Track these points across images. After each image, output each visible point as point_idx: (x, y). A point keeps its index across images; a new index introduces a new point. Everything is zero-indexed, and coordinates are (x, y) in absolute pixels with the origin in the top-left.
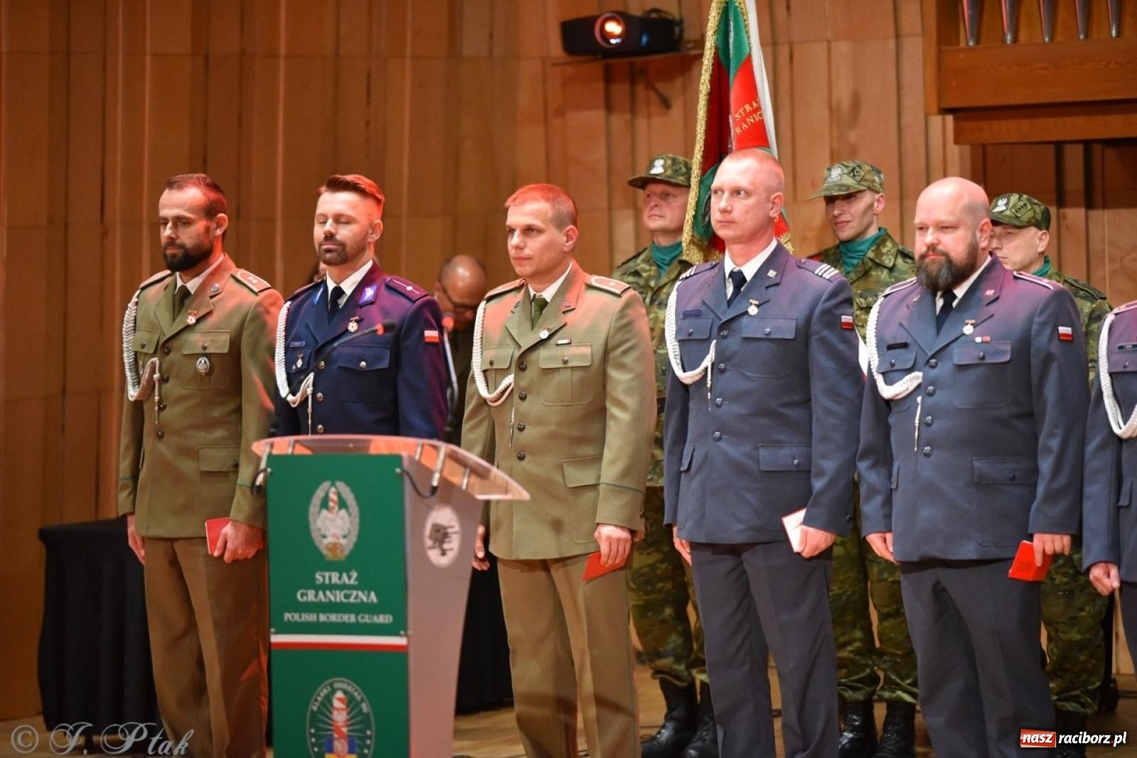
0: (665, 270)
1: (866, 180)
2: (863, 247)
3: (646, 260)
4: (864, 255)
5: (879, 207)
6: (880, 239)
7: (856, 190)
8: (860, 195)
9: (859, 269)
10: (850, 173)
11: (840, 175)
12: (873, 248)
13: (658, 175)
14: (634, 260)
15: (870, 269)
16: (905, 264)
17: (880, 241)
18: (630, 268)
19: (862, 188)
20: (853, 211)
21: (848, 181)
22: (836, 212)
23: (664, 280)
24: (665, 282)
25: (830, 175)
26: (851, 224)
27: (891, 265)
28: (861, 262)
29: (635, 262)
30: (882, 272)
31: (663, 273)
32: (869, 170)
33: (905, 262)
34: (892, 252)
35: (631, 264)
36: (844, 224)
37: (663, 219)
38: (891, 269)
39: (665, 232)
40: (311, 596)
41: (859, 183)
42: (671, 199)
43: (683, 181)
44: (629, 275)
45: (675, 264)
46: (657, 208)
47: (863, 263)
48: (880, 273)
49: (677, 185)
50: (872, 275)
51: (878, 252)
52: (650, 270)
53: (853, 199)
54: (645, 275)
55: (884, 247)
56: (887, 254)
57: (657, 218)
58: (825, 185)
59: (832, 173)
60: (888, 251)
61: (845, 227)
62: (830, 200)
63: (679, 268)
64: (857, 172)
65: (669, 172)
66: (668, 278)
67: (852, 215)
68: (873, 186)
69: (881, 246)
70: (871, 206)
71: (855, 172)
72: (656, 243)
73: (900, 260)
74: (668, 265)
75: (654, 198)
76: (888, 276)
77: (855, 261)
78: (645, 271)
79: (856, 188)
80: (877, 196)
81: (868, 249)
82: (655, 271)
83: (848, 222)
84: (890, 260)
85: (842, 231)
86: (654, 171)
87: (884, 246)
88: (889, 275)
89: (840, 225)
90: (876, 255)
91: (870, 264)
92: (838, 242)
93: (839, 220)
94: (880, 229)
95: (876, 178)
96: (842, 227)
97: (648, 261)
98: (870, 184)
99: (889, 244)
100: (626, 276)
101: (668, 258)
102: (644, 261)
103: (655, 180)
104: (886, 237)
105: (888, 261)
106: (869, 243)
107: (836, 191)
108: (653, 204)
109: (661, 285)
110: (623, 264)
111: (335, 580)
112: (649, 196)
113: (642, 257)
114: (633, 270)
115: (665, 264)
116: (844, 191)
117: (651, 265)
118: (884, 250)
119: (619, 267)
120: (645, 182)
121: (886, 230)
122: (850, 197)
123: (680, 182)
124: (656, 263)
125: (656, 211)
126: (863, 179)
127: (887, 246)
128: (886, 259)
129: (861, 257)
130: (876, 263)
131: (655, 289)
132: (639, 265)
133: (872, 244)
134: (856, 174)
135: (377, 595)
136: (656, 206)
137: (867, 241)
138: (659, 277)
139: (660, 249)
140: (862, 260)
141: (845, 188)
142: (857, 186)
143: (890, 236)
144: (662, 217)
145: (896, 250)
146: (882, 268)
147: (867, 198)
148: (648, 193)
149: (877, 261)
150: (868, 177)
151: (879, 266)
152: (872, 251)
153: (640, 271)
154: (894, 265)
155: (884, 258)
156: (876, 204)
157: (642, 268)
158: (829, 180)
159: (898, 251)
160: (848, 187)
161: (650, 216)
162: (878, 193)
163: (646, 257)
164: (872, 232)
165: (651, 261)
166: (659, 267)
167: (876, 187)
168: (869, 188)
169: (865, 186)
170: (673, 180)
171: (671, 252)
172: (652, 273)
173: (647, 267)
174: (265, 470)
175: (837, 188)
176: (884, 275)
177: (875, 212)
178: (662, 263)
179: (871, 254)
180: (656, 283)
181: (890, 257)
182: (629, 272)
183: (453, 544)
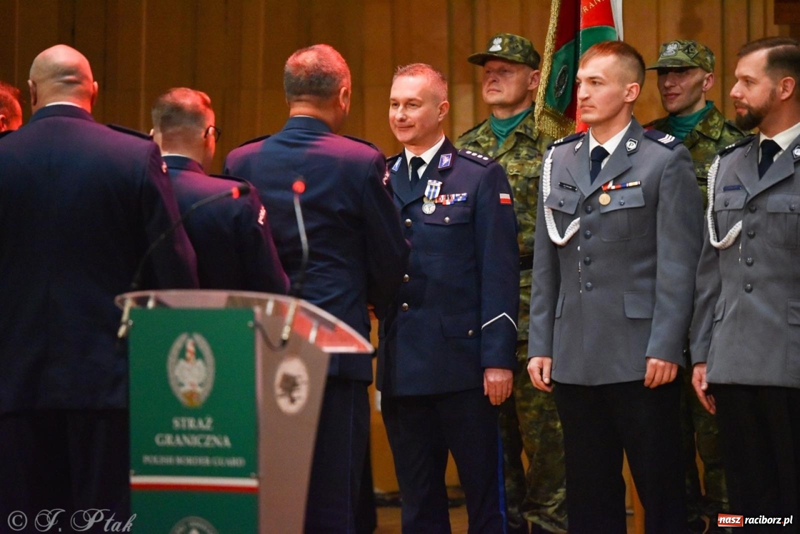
0: (503, 141)
1: (699, 58)
2: (691, 122)
3: (486, 131)
4: (692, 130)
5: (708, 85)
6: (708, 112)
7: (688, 65)
8: (691, 71)
9: (688, 141)
10: (684, 50)
11: (675, 50)
12: (701, 121)
13: (496, 52)
14: (475, 130)
15: (698, 141)
16: (732, 136)
17: (707, 115)
18: (470, 138)
19: (695, 65)
20: (683, 84)
21: (682, 56)
22: (668, 84)
23: (501, 151)
24: (503, 152)
25: (666, 50)
26: (680, 98)
27: (718, 137)
28: (689, 135)
29: (476, 132)
30: (709, 145)
31: (501, 145)
32: (702, 50)
33: (731, 134)
34: (719, 124)
35: (472, 134)
36: (673, 96)
37: (500, 93)
38: (718, 142)
39: (502, 105)
40: (168, 440)
41: (692, 59)
42: (508, 75)
43: (520, 58)
44: (470, 145)
45: (512, 136)
46: (494, 83)
47: (691, 136)
48: (707, 146)
49: (513, 62)
50: (699, 146)
51: (705, 125)
52: (489, 141)
53: (684, 73)
54: (483, 145)
55: (711, 121)
56: (713, 127)
57: (494, 92)
58: (660, 59)
59: (668, 49)
60: (715, 124)
61: (673, 99)
62: (663, 71)
63: (515, 140)
64: (692, 50)
65: (507, 50)
66: (505, 149)
67: (682, 88)
68: (705, 65)
69: (709, 120)
70: (700, 83)
71: (690, 49)
72: (495, 115)
73: (726, 133)
74: (505, 136)
75: (492, 74)
76: (714, 148)
77: (684, 135)
78: (485, 142)
79: (689, 64)
80: (707, 75)
81: (696, 123)
82: (494, 142)
83: (677, 95)
84: (717, 132)
85: (672, 103)
86: (493, 49)
87: (712, 119)
88: (716, 147)
89: (669, 97)
90: (704, 128)
91: (698, 137)
92: (668, 114)
93: (670, 92)
94: (707, 102)
95: (708, 58)
96: (672, 99)
97: (487, 133)
98: (703, 63)
99: (716, 118)
100: (467, 145)
101: (505, 130)
102: (483, 133)
103: (493, 57)
104: (714, 111)
105: (716, 135)
106: (696, 118)
107: (671, 64)
108: (490, 79)
109: (498, 155)
110: (464, 134)
111: (191, 423)
112: (488, 72)
113: (482, 128)
114: (473, 141)
115: (502, 136)
116: (678, 65)
117: (490, 137)
118: (711, 123)
119: (460, 137)
120: (486, 59)
121: (712, 102)
122: (683, 70)
123: (517, 60)
124: (494, 134)
125: (493, 86)
126: (696, 56)
127: (715, 120)
128: (712, 132)
129: (690, 131)
130: (704, 135)
131: (494, 158)
132: (479, 136)
133: (699, 119)
134: (690, 51)
135: (231, 441)
136: (495, 81)
137: (694, 116)
138: (497, 147)
139: (499, 121)
140: (691, 132)
141: (679, 62)
142: (690, 62)
143: (717, 110)
144: (499, 91)
145: (723, 123)
146: (709, 140)
147: (698, 76)
148: (487, 69)
149: (704, 133)
150: (701, 56)
151: (708, 138)
152: (700, 124)
153: (478, 141)
154: (721, 137)
155: (711, 131)
156: (705, 82)
157: (481, 139)
158: (665, 54)
159: (725, 123)
160: (681, 62)
161: (488, 91)
162: (708, 72)
163: (486, 128)
164: (700, 106)
165: (490, 132)
166: (497, 138)
167: (708, 66)
168: (701, 66)
169: (697, 63)
170: (509, 58)
171: (508, 125)
172: (491, 144)
173: (487, 139)
174: (126, 323)
175: (671, 62)
176: (711, 147)
177: (704, 89)
178: (500, 134)
179: (698, 128)
180: (494, 154)
181: (717, 130)
182: (470, 142)
183: (302, 393)
